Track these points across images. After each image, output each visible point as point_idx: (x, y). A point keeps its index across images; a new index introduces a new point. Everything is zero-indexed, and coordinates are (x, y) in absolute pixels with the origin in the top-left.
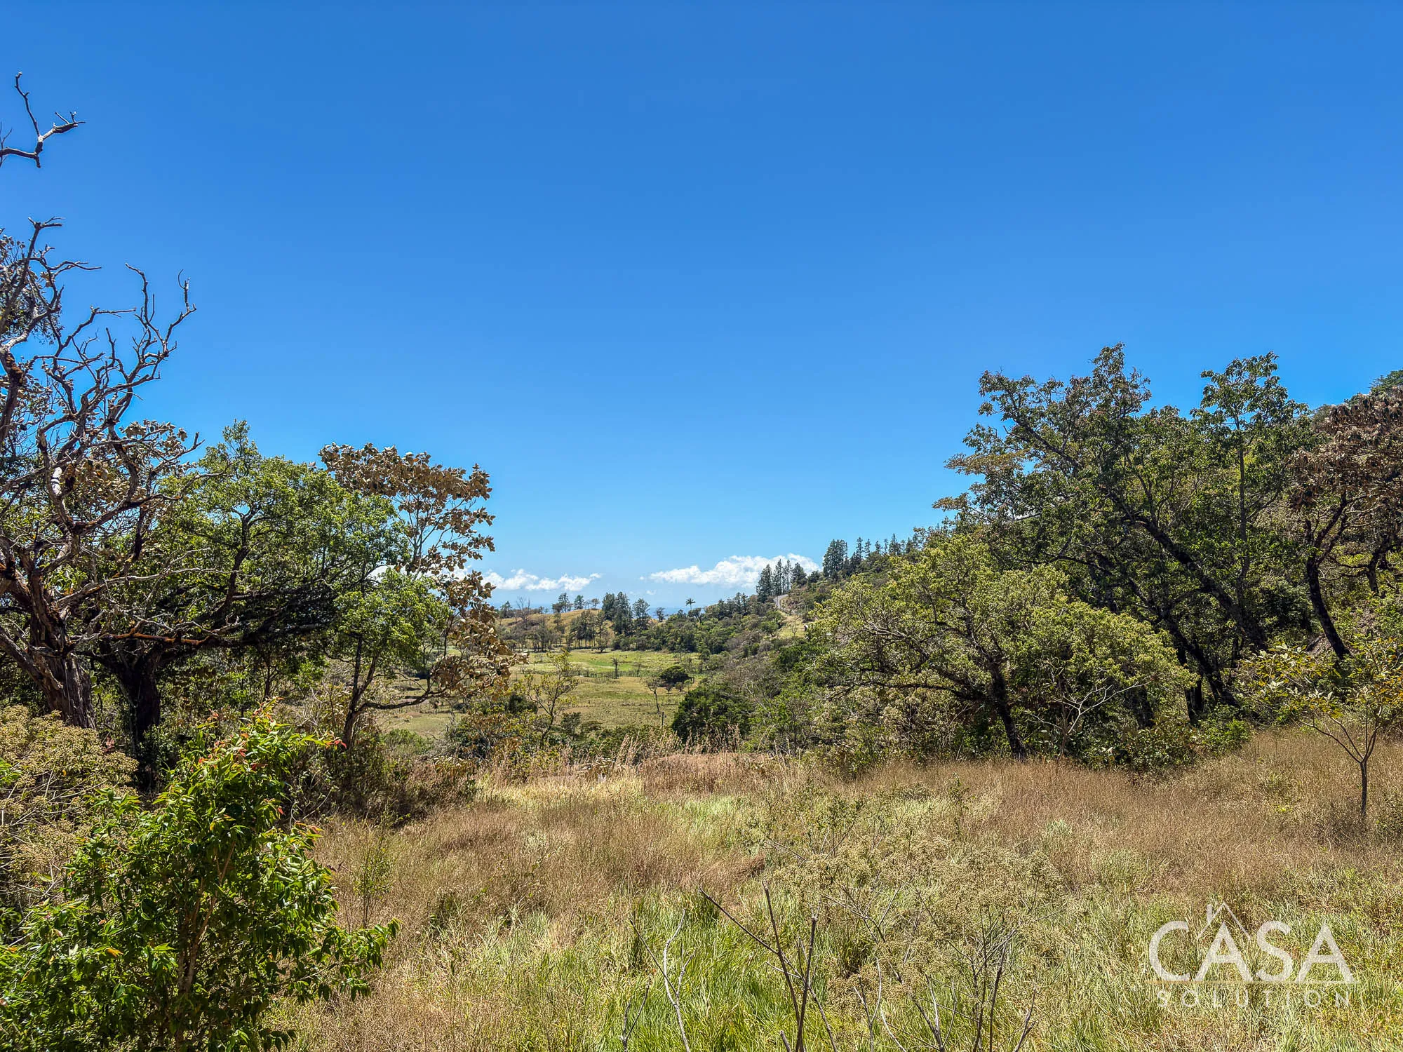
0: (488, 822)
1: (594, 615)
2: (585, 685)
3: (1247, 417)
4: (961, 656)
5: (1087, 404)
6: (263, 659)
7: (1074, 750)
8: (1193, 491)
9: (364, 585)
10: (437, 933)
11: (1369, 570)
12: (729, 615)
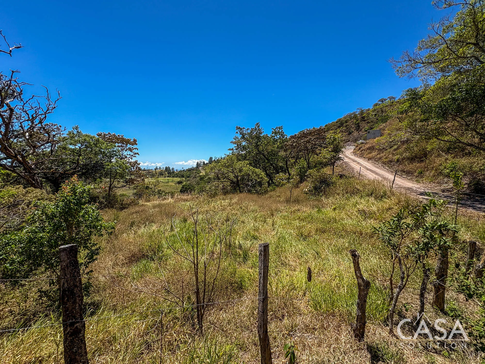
0: (142, 208)
1: (163, 171)
2: (161, 184)
3: (278, 136)
4: (232, 176)
5: (254, 133)
6: (87, 178)
7: (249, 191)
8: (270, 148)
9: (111, 162)
11: (295, 163)
12: (191, 171)
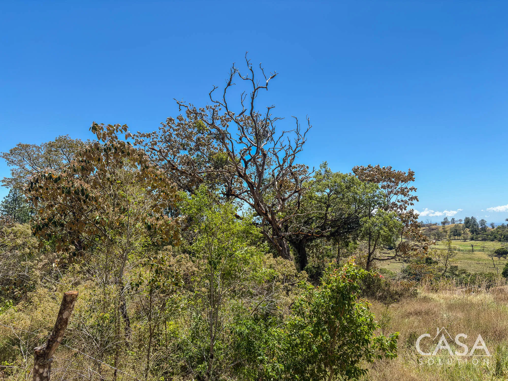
1: (460, 226)
6: (337, 241)
9: (370, 216)
10: (410, 346)
